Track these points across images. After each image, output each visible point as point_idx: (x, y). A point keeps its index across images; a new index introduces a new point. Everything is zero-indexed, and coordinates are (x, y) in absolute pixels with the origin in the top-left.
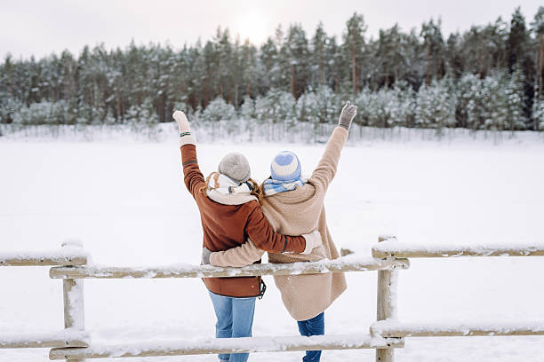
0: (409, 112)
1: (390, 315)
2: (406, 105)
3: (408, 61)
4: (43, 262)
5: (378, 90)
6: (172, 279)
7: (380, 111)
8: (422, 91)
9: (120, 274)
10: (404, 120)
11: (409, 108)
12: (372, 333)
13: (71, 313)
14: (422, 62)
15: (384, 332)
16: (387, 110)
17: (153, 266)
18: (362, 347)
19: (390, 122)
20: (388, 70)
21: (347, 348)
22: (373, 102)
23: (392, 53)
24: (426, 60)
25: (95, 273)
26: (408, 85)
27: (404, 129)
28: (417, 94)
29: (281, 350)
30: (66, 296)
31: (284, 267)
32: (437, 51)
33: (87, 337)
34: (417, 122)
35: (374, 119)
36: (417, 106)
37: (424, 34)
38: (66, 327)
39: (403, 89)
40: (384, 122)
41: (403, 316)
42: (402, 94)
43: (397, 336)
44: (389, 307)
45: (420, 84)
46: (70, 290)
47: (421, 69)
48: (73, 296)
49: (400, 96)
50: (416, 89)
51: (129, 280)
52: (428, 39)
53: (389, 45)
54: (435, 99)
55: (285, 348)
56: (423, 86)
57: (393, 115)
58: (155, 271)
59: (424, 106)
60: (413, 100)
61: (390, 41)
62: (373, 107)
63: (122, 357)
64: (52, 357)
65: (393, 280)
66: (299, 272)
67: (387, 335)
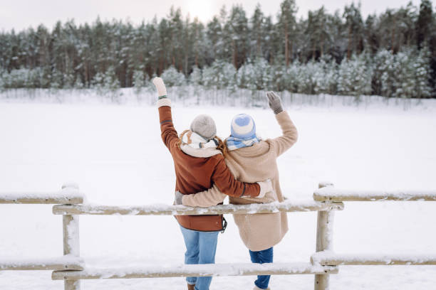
0: (333, 82)
1: (327, 248)
2: (330, 75)
3: (332, 38)
4: (47, 201)
5: (306, 63)
6: (152, 216)
7: (308, 80)
8: (344, 64)
9: (110, 211)
10: (328, 88)
11: (332, 78)
12: (312, 261)
13: (69, 242)
14: (344, 39)
15: (323, 261)
16: (314, 79)
17: (137, 205)
18: (304, 273)
19: (316, 89)
20: (315, 45)
21: (292, 273)
22: (302, 73)
23: (318, 31)
24: (347, 37)
25: (90, 211)
26: (332, 59)
27: (328, 96)
28: (339, 66)
29: (239, 274)
30: (65, 229)
31: (243, 207)
32: (357, 30)
33: (82, 262)
34: (339, 90)
35: (303, 87)
36: (339, 76)
37: (346, 15)
38: (65, 253)
39: (327, 62)
40: (311, 90)
41: (337, 249)
42: (327, 66)
43: (332, 265)
44: (327, 240)
45: (342, 58)
46: (68, 223)
47: (343, 45)
48: (70, 229)
49: (325, 68)
50: (339, 62)
51: (116, 217)
52: (349, 20)
53: (316, 24)
54: (354, 71)
55: (242, 273)
56: (345, 60)
57: (319, 84)
58: (138, 209)
59: (345, 77)
60: (336, 71)
61: (317, 21)
62: (302, 76)
63: (111, 278)
64: (54, 278)
65: (330, 219)
66: (254, 212)
67: (325, 263)
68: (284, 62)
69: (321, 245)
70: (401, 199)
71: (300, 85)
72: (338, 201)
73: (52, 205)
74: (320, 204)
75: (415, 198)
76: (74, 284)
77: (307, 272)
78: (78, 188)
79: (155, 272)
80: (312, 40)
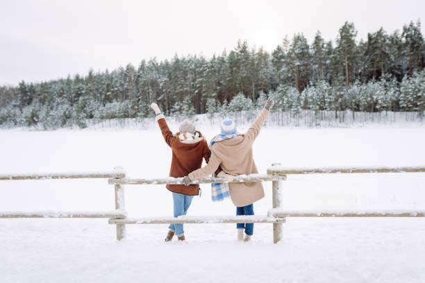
0: (394, 99)
1: (278, 206)
2: (391, 93)
3: (392, 57)
4: (105, 176)
5: (367, 82)
7: (369, 99)
8: (404, 82)
9: (140, 182)
10: (390, 105)
11: (394, 96)
13: (118, 202)
14: (405, 58)
15: (275, 214)
16: (375, 97)
19: (378, 107)
20: (375, 66)
21: (258, 222)
22: (363, 92)
23: (378, 52)
24: (407, 56)
25: (129, 182)
26: (392, 77)
27: (390, 113)
28: (400, 84)
29: (220, 222)
30: (116, 194)
32: (418, 47)
33: (125, 213)
34: (401, 106)
35: (364, 105)
36: (401, 93)
37: (405, 35)
38: (116, 208)
39: (388, 80)
40: (372, 108)
42: (387, 84)
43: (281, 217)
44: (278, 201)
45: (402, 76)
46: (118, 190)
47: (405, 62)
48: (119, 193)
49: (386, 86)
50: (400, 80)
52: (409, 39)
53: (375, 46)
54: (416, 87)
55: (222, 221)
56: (406, 77)
57: (380, 102)
58: (157, 180)
59: (406, 93)
60: (397, 89)
61: (375, 42)
62: (363, 95)
63: (142, 223)
64: (110, 223)
65: (279, 186)
67: (276, 216)
68: (345, 83)
69: (276, 203)
70: (325, 172)
71: (361, 104)
72: (282, 174)
73: (107, 179)
74: (270, 176)
75: (334, 171)
76: (122, 227)
77: (264, 221)
78: (123, 169)
80: (372, 60)
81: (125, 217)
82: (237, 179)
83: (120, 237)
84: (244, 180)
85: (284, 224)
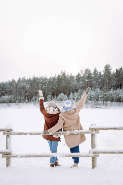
1: (95, 147)
4: (1, 130)
5: (116, 89)
6: (34, 135)
12: (90, 152)
13: (8, 145)
15: (93, 152)
17: (30, 132)
18: (87, 156)
19: (121, 100)
20: (120, 82)
21: (82, 156)
22: (115, 93)
25: (14, 134)
29: (63, 157)
33: (11, 151)
38: (6, 149)
40: (119, 100)
41: (99, 148)
43: (97, 153)
46: (8, 138)
48: (8, 140)
51: (23, 136)
55: (65, 156)
57: (122, 98)
58: (30, 133)
61: (120, 73)
62: (115, 95)
63: (21, 157)
64: (2, 157)
65: (95, 137)
66: (68, 134)
67: (94, 153)
68: (107, 89)
69: (93, 146)
70: (119, 129)
71: (114, 99)
72: (97, 130)
73: (2, 132)
74: (91, 131)
76: (9, 159)
78: (11, 126)
79: (35, 155)
80: (118, 80)
81: (11, 153)
82: (73, 132)
83: (8, 165)
84: (77, 133)
85: (98, 158)
